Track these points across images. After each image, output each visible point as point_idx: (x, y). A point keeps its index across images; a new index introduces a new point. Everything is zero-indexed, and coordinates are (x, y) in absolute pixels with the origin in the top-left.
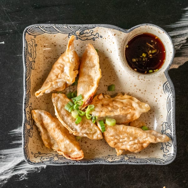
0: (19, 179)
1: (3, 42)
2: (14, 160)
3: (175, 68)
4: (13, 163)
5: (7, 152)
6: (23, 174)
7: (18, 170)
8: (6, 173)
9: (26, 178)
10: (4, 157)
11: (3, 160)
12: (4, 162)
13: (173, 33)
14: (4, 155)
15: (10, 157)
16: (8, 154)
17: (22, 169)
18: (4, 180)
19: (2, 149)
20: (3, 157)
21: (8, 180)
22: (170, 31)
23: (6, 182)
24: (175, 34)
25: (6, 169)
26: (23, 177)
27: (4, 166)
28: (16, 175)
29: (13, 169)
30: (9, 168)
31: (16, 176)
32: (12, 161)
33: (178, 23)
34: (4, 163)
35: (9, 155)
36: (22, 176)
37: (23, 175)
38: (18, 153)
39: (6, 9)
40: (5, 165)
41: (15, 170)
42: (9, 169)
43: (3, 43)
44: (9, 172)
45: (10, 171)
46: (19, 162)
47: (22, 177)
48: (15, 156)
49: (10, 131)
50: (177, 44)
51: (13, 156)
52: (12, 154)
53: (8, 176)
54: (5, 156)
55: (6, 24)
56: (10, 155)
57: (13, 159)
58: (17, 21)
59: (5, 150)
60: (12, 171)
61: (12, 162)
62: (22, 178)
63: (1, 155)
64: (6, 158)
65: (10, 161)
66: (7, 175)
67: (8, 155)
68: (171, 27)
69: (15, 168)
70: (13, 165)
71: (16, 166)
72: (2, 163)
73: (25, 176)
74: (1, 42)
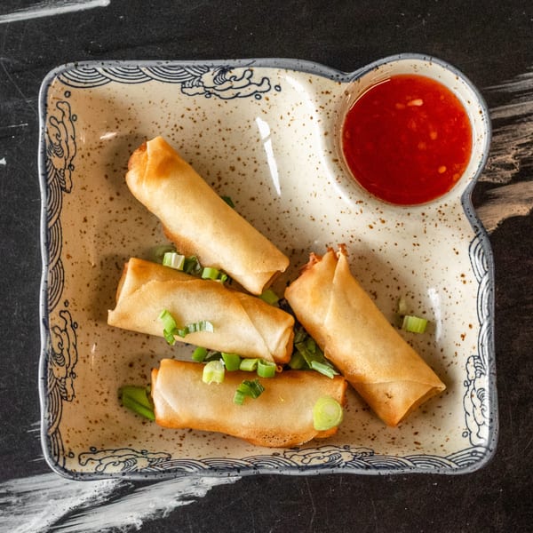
2: (46, 508)
3: (519, 214)
4: (44, 517)
5: (23, 484)
10: (18, 502)
11: (16, 510)
12: (17, 514)
13: (510, 109)
14: (19, 495)
15: (35, 499)
16: (30, 492)
19: (12, 477)
20: (14, 500)
22: (503, 104)
24: (517, 112)
27: (19, 528)
32: (42, 511)
33: (524, 79)
34: (19, 518)
35: (33, 494)
38: (56, 487)
39: (7, 60)
40: (20, 524)
43: (3, 161)
46: (62, 514)
48: (49, 498)
49: (32, 425)
50: (525, 141)
51: (45, 496)
52: (41, 492)
54: (21, 498)
55: (9, 105)
56: (36, 493)
57: (44, 506)
59: (20, 481)
61: (42, 514)
63: (9, 494)
64: (24, 504)
65: (36, 512)
67: (29, 495)
68: (505, 90)
69: (51, 531)
70: (45, 524)
71: (52, 525)
72: (12, 518)
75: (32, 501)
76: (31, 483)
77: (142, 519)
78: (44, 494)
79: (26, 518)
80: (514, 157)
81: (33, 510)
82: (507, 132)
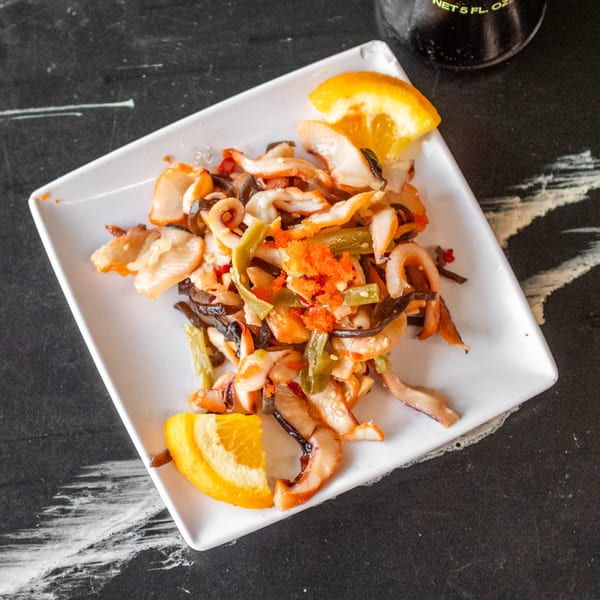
0: (162, 565)
1: (128, 100)
2: (145, 498)
4: (142, 508)
5: (121, 468)
6: (175, 548)
7: (159, 532)
8: (117, 542)
9: (186, 564)
10: (113, 488)
11: (110, 497)
12: (111, 502)
14: (115, 480)
15: (134, 486)
16: (128, 477)
17: (172, 530)
18: (108, 567)
19: (109, 459)
20: (109, 485)
21: (123, 567)
23: (114, 572)
25: (119, 528)
26: (177, 558)
27: (113, 518)
28: (151, 549)
29: (144, 531)
30: (130, 525)
31: (153, 555)
32: (141, 500)
34: (114, 507)
35: (131, 480)
36: (171, 555)
37: (178, 553)
40: (114, 514)
41: (148, 533)
42: (129, 530)
43: (130, 103)
44: (130, 538)
45: (130, 534)
47: (171, 558)
48: (151, 486)
51: (146, 484)
52: (141, 479)
53: (124, 554)
54: (117, 483)
56: (136, 480)
57: (144, 495)
58: (181, 35)
59: (118, 464)
60: (140, 537)
61: (141, 505)
62: (171, 563)
63: (103, 478)
64: (120, 491)
65: (134, 502)
66: (120, 549)
67: (127, 481)
69: (150, 525)
70: (143, 516)
71: (151, 519)
72: (105, 507)
73: (184, 555)
74: (123, 100)
75: (130, 488)
76: (131, 468)
78: (145, 481)
79: (122, 508)
81: (131, 499)
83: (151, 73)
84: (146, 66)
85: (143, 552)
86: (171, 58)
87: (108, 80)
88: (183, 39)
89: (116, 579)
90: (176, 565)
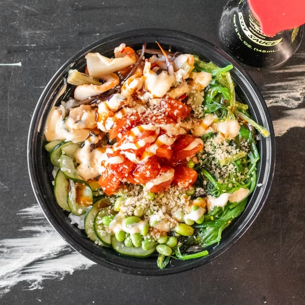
0: (28, 288)
1: (18, 62)
2: (22, 257)
3: (299, 126)
4: (21, 261)
5: (11, 242)
6: (35, 281)
7: (28, 273)
8: (9, 277)
9: (40, 288)
10: (7, 252)
11: (6, 256)
12: (6, 258)
13: (302, 67)
14: (8, 248)
15: (17, 251)
16: (14, 247)
17: (34, 272)
18: (4, 288)
19: (6, 238)
20: (5, 250)
21: (11, 288)
22: (298, 64)
23: (7, 291)
25: (10, 271)
26: (36, 285)
27: (7, 266)
28: (24, 280)
29: (21, 272)
30: (14, 269)
31: (25, 284)
32: (20, 258)
34: (7, 260)
35: (16, 248)
36: (33, 284)
37: (36, 283)
38: (29, 246)
40: (7, 263)
41: (23, 273)
42: (14, 271)
43: (20, 64)
44: (14, 275)
45: (15, 273)
46: (30, 261)
47: (33, 285)
48: (25, 251)
49: (20, 211)
51: (22, 250)
52: (20, 248)
53: (12, 282)
54: (9, 250)
55: (27, 33)
56: (18, 248)
57: (21, 256)
58: (45, 30)
59: (10, 240)
60: (19, 275)
62: (33, 287)
63: (3, 247)
64: (10, 253)
65: (17, 258)
66: (10, 280)
67: (13, 249)
68: (300, 56)
69: (24, 270)
70: (21, 265)
71: (24, 267)
72: (3, 260)
73: (39, 284)
74: (16, 62)
75: (15, 252)
76: (16, 243)
77: (74, 269)
78: (22, 249)
79: (11, 261)
80: (301, 94)
81: (15, 257)
82: (299, 80)
83: (30, 49)
84: (27, 45)
85: (20, 282)
86: (40, 41)
87: (9, 52)
88: (46, 32)
89: (8, 293)
90: (35, 288)
